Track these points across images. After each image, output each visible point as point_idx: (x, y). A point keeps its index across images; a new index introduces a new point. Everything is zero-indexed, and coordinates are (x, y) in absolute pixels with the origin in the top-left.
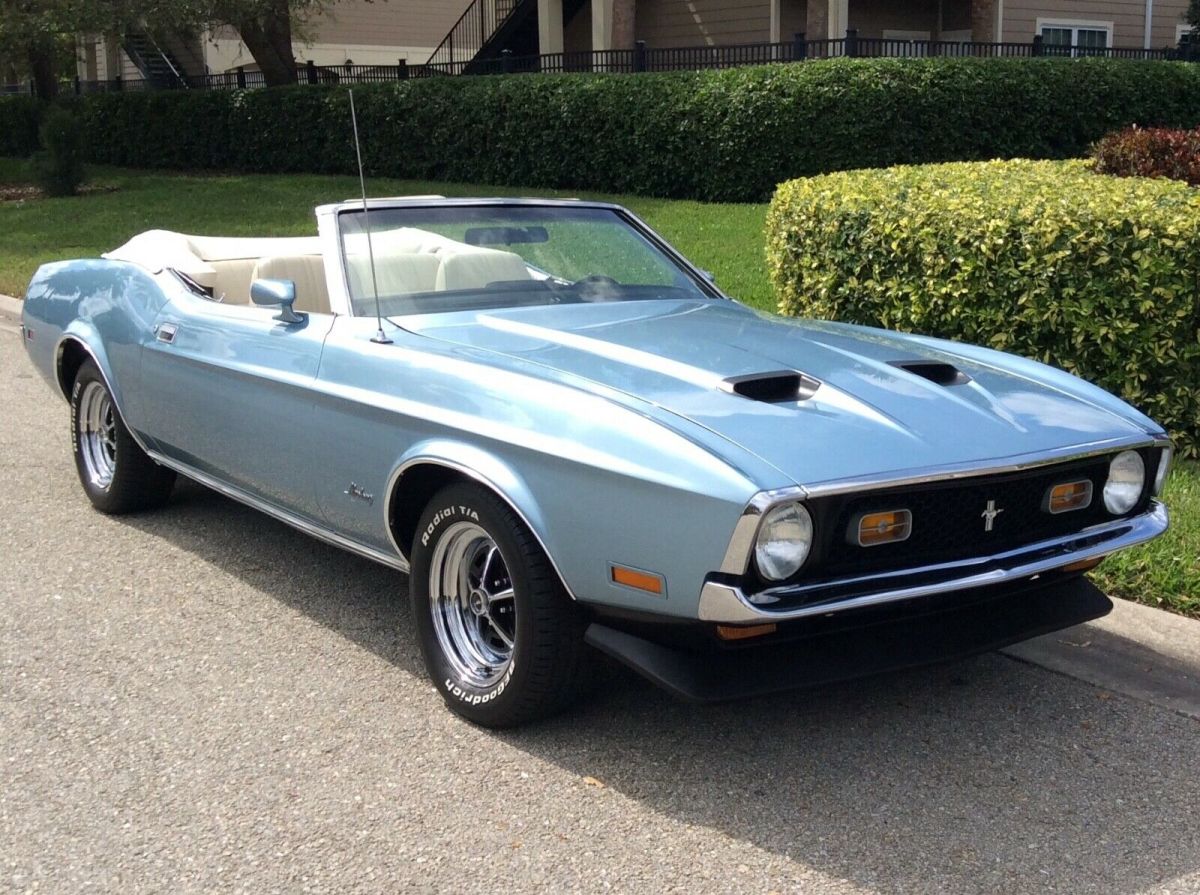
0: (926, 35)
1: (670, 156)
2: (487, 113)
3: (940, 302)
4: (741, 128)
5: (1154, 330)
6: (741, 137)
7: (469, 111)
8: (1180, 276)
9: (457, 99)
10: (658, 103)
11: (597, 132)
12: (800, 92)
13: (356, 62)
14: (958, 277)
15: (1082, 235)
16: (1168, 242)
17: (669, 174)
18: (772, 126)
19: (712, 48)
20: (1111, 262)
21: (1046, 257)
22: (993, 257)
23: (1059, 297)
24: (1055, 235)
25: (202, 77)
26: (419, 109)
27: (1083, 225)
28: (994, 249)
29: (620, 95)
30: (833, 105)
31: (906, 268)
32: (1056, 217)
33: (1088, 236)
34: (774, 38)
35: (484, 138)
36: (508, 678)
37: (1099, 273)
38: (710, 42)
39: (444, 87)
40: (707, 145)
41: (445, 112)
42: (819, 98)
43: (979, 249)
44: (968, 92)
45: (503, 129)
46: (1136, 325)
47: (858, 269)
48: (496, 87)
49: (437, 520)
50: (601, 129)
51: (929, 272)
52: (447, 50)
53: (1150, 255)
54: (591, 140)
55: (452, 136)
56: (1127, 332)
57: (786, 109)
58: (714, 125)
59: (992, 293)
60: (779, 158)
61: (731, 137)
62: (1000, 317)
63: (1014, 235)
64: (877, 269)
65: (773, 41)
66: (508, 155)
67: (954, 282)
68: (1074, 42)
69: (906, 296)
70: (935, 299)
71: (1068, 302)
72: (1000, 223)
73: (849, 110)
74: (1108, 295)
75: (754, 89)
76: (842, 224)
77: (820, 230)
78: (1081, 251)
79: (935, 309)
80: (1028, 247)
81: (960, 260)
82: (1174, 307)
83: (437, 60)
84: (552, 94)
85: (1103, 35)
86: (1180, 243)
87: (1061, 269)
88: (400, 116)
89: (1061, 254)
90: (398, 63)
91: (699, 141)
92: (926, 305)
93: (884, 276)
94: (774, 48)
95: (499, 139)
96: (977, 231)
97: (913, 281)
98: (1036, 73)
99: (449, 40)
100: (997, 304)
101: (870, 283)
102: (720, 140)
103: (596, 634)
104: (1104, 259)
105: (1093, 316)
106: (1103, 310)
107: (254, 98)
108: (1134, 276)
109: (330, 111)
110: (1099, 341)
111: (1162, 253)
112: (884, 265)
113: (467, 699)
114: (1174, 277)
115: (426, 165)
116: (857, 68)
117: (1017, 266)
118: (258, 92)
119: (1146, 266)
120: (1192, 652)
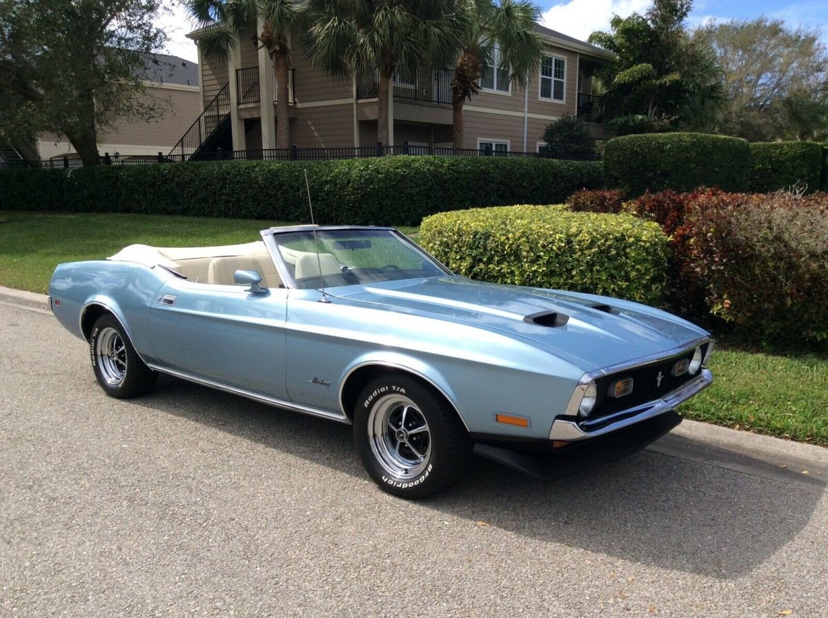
0: (426, 145)
1: (319, 203)
2: (216, 180)
3: (531, 274)
4: (358, 189)
5: (635, 285)
6: (357, 194)
7: (205, 179)
8: (647, 260)
9: (198, 173)
10: (312, 176)
11: (278, 191)
12: (387, 172)
13: (121, 153)
14: (541, 262)
15: (603, 241)
16: (643, 244)
17: (319, 211)
18: (374, 188)
19: (324, 149)
20: (617, 253)
21: (586, 252)
22: (559, 252)
23: (592, 271)
24: (589, 241)
25: (38, 161)
26: (176, 179)
27: (603, 236)
28: (559, 248)
29: (291, 172)
30: (403, 178)
31: (512, 258)
32: (588, 232)
33: (606, 241)
34: (356, 144)
35: (214, 193)
36: (427, 474)
37: (610, 259)
38: (323, 146)
39: (190, 167)
40: (340, 197)
41: (191, 180)
42: (396, 174)
43: (551, 248)
44: (465, 173)
45: (225, 188)
46: (627, 283)
47: (485, 259)
48: (220, 167)
49: (375, 393)
50: (280, 189)
51: (525, 260)
52: (181, 148)
53: (635, 250)
54: (275, 195)
55: (196, 192)
56: (624, 287)
57: (381, 180)
58: (343, 188)
59: (558, 270)
60: (378, 204)
61: (353, 194)
62: (562, 281)
63: (569, 242)
64: (496, 258)
65: (356, 147)
66: (229, 202)
67: (539, 264)
68: (494, 149)
69: (512, 273)
70: (528, 273)
71: (595, 273)
72: (562, 236)
73: (411, 181)
74: (615, 269)
75: (364, 170)
76: (474, 237)
77: (462, 240)
78: (602, 248)
79: (527, 278)
80: (577, 247)
81: (542, 254)
82: (645, 274)
83: (174, 153)
84: (253, 171)
85: (506, 146)
86: (648, 244)
87: (593, 257)
88: (165, 182)
89: (593, 250)
90: (158, 154)
91: (335, 196)
92: (523, 276)
93: (499, 263)
94: (356, 150)
95: (223, 194)
96: (551, 240)
97: (516, 265)
98: (493, 163)
99: (181, 142)
100: (560, 275)
101: (491, 266)
102: (347, 195)
103: (479, 449)
104: (614, 252)
105: (607, 280)
106: (612, 277)
107: (77, 172)
108: (627, 260)
109: (123, 179)
110: (610, 292)
111: (640, 249)
112: (500, 257)
113: (398, 486)
114: (646, 260)
115: (181, 207)
116: (414, 160)
117: (572, 257)
118: (79, 169)
119: (633, 255)
120: (706, 438)
